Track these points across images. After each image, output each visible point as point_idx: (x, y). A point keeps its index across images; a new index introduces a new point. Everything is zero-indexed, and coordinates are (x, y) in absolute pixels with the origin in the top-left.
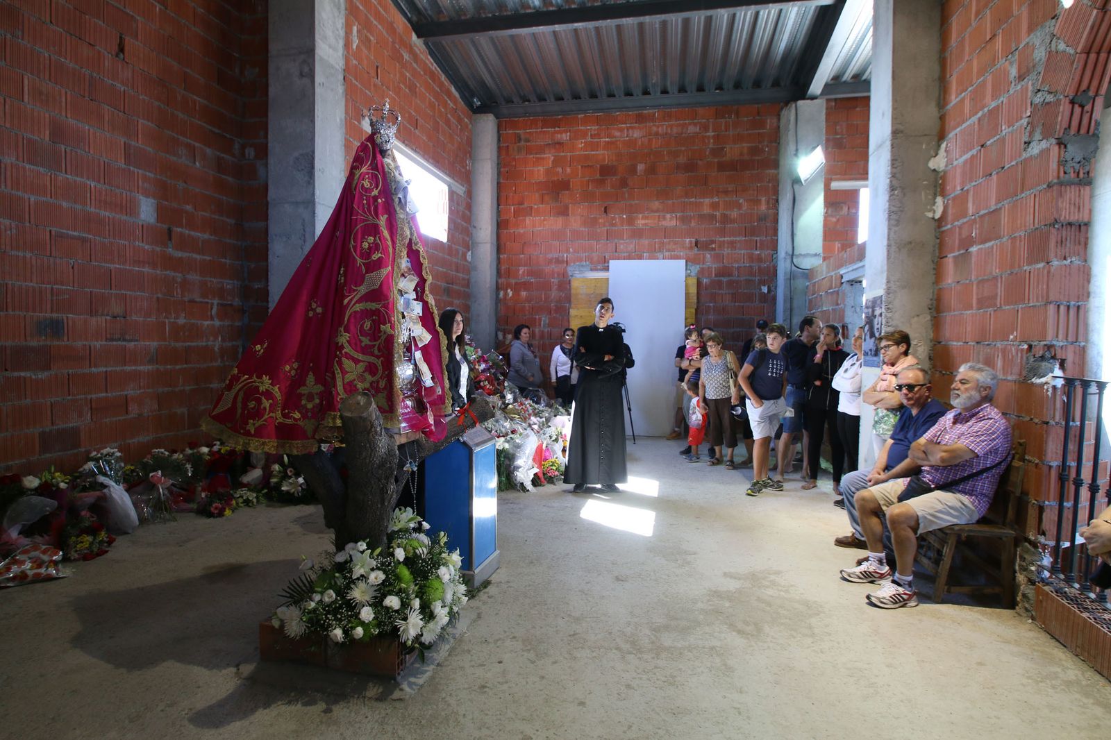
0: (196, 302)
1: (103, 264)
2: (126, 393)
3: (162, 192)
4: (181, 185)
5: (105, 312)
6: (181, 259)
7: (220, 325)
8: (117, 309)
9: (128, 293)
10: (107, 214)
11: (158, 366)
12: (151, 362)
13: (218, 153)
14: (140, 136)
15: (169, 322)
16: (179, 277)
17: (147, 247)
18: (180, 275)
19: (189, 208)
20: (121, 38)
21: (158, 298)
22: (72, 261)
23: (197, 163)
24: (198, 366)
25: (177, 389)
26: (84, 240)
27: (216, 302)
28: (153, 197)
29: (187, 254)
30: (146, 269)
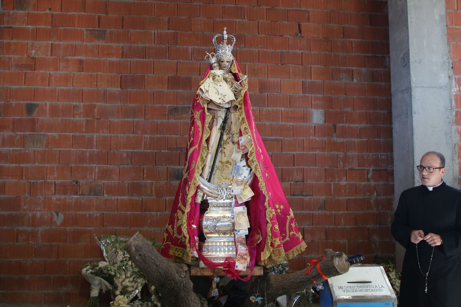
0: (355, 170)
1: (289, 152)
2: (303, 227)
3: (328, 104)
4: (342, 96)
5: (290, 180)
6: (343, 143)
7: (376, 184)
8: (298, 177)
9: (305, 167)
10: (292, 124)
11: (325, 211)
12: (320, 208)
13: (372, 69)
14: (312, 75)
15: (334, 184)
16: (341, 154)
17: (318, 139)
18: (342, 153)
19: (348, 110)
20: (299, 25)
21: (325, 169)
22: (271, 153)
23: (355, 80)
24: (357, 212)
25: (340, 227)
26: (278, 140)
27: (371, 169)
28: (322, 108)
29: (347, 139)
30: (317, 152)
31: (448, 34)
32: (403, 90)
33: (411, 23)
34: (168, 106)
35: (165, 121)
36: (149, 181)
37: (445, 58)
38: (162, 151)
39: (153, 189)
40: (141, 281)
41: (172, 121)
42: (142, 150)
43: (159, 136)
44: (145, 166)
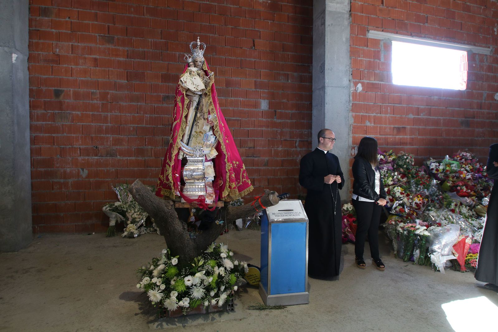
0: (288, 140)
1: (246, 128)
2: (254, 177)
3: (272, 97)
4: (281, 92)
5: (246, 147)
6: (280, 123)
7: (300, 150)
8: (251, 145)
9: (255, 138)
10: (247, 109)
11: (268, 167)
12: (265, 165)
13: (301, 74)
14: (262, 76)
15: (274, 150)
16: (279, 130)
17: (264, 120)
18: (280, 129)
19: (285, 101)
20: (253, 41)
21: (269, 140)
22: (233, 129)
23: (289, 81)
24: (288, 168)
25: (277, 177)
26: (238, 120)
27: (298, 140)
28: (267, 99)
29: (283, 121)
30: (264, 129)
31: (351, 51)
32: (320, 88)
33: (327, 42)
34: (162, 94)
35: (160, 105)
36: (150, 147)
37: (348, 67)
38: (158, 126)
39: (153, 152)
40: (145, 214)
41: (165, 105)
42: (144, 126)
43: (156, 116)
44: (147, 137)
